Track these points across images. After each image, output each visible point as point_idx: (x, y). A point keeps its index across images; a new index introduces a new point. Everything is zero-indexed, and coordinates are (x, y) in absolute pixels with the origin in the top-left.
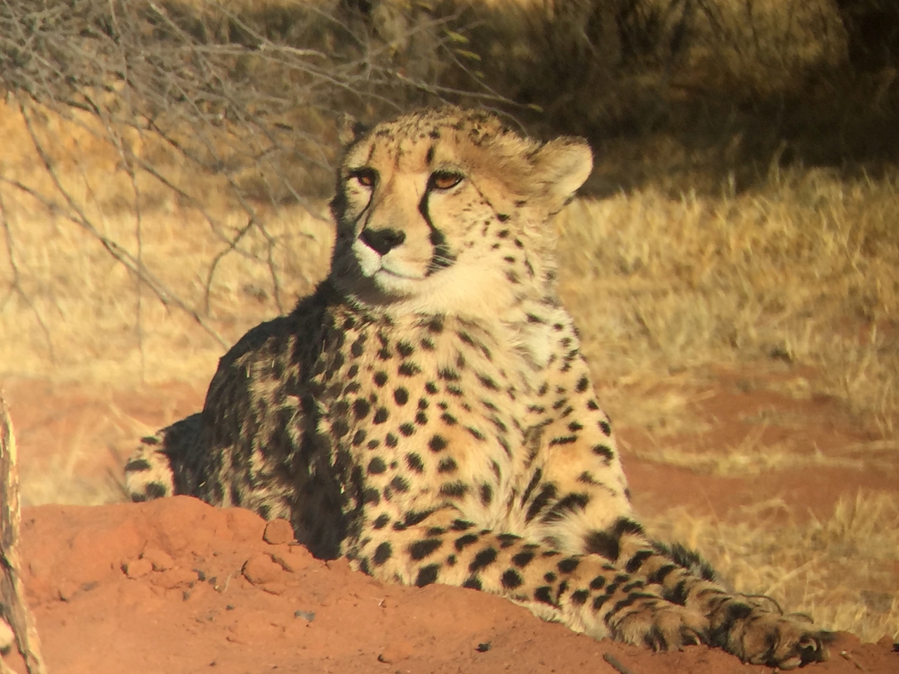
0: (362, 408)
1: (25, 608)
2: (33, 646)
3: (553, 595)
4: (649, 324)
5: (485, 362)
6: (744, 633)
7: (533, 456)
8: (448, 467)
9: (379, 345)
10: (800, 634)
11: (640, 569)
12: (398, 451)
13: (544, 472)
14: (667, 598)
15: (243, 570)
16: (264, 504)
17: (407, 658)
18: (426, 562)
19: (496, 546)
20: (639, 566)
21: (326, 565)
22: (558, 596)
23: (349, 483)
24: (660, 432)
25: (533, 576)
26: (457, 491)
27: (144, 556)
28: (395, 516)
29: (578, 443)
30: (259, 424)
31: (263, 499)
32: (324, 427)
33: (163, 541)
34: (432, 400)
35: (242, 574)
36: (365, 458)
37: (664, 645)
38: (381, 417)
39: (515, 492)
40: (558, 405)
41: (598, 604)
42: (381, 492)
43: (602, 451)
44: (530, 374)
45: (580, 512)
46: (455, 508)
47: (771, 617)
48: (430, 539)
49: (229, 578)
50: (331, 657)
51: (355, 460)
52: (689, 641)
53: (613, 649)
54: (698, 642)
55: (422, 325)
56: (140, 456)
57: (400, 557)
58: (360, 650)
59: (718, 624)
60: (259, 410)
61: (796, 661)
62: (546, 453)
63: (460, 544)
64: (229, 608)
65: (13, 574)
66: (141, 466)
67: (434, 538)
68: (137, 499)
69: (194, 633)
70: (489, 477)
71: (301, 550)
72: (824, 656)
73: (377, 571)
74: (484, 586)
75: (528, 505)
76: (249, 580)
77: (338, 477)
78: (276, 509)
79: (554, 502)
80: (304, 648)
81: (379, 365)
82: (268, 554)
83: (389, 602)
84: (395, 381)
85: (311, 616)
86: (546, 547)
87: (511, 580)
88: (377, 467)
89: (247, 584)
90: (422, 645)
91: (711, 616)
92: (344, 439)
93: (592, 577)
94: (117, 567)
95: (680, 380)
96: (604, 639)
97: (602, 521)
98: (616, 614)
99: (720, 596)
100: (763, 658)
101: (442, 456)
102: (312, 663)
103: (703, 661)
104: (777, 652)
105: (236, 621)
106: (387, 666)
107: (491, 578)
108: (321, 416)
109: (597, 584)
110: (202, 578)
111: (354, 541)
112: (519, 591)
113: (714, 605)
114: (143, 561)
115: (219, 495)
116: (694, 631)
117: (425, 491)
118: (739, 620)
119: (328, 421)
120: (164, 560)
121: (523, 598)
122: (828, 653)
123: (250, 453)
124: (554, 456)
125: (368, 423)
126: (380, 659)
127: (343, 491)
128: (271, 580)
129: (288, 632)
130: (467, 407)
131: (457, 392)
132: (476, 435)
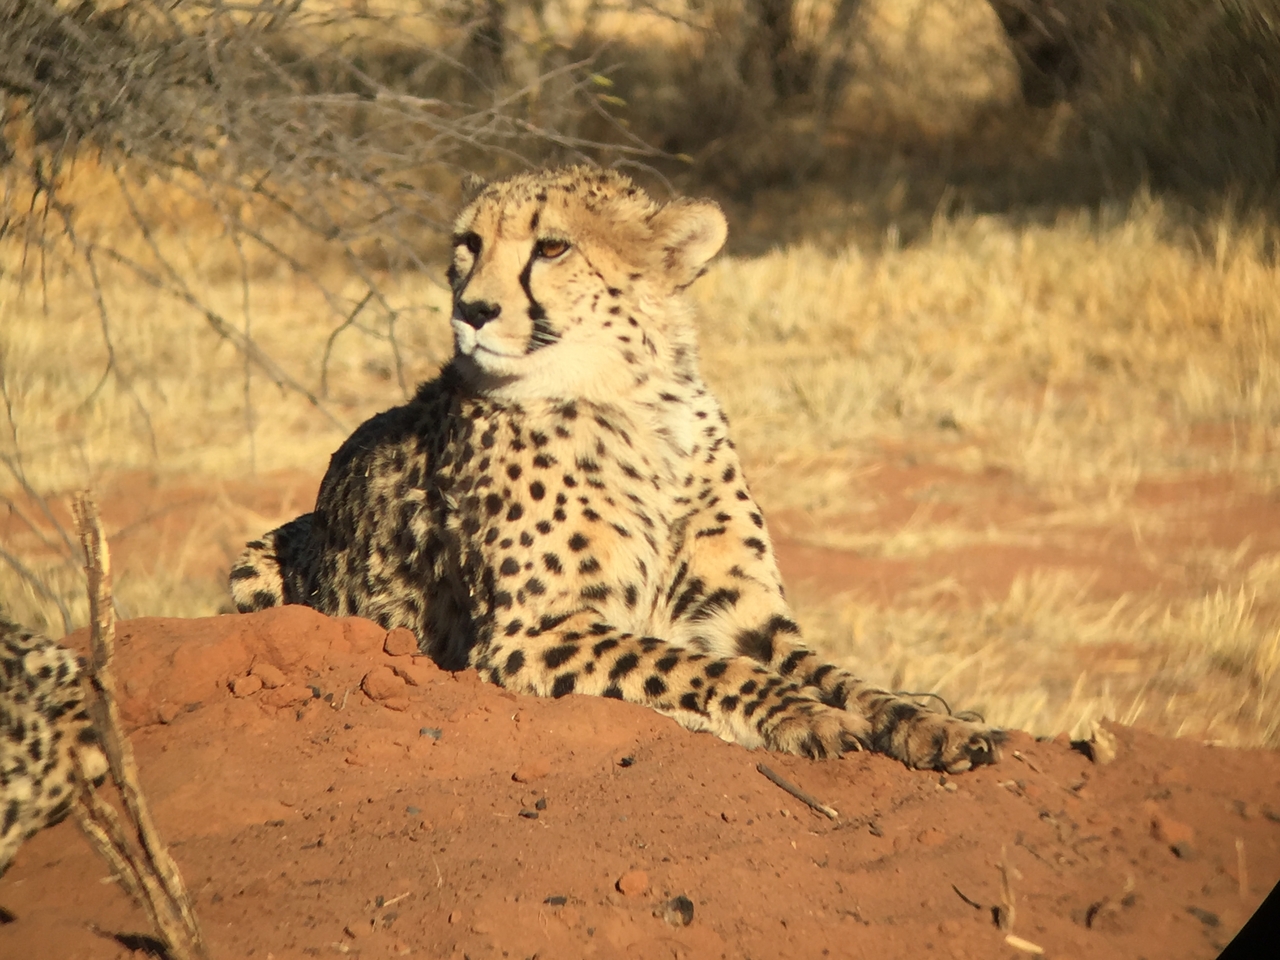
0: (494, 504)
1: (120, 734)
2: (130, 775)
3: (700, 702)
4: (808, 394)
5: (626, 447)
6: (909, 736)
7: (678, 549)
8: (590, 567)
9: (511, 435)
10: (970, 734)
11: (795, 671)
12: (534, 551)
13: (691, 566)
14: (824, 701)
15: (361, 685)
16: (384, 611)
17: (544, 776)
18: (563, 670)
19: (638, 651)
20: (794, 667)
21: (454, 677)
22: (706, 703)
23: (480, 586)
24: (821, 513)
25: (678, 682)
26: (600, 594)
27: (252, 672)
28: (529, 620)
29: (727, 535)
30: (377, 523)
31: (383, 606)
32: (453, 523)
33: (274, 656)
34: (571, 494)
35: (362, 689)
36: (496, 559)
37: (823, 751)
38: (516, 513)
39: (659, 590)
40: (703, 495)
41: (749, 711)
42: (514, 595)
43: (754, 543)
44: (674, 458)
45: (730, 608)
46: (595, 611)
47: (938, 718)
48: (566, 644)
49: (347, 693)
50: (460, 778)
51: (486, 561)
52: (850, 747)
53: (768, 760)
54: (860, 748)
55: (556, 411)
56: (246, 562)
57: (534, 665)
58: (491, 769)
59: (880, 727)
60: (378, 507)
61: (966, 764)
62: (692, 545)
63: (598, 651)
64: (347, 727)
65: (107, 697)
66: (248, 573)
67: (570, 643)
68: (243, 609)
69: (310, 756)
70: (635, 578)
71: (426, 661)
72: (995, 758)
73: (509, 681)
74: (625, 695)
75: (673, 603)
76: (369, 696)
77: (467, 578)
78: (397, 616)
79: (701, 598)
80: (431, 768)
81: (512, 457)
82: (390, 667)
83: (522, 716)
84: (531, 474)
85: (438, 734)
86: (692, 649)
87: (654, 687)
88: (510, 567)
89: (367, 700)
90: (560, 761)
91: (873, 719)
92: (475, 537)
93: (742, 681)
94: (223, 685)
95: (842, 455)
96: (757, 749)
97: (755, 618)
98: (770, 721)
99: (882, 697)
100: (929, 762)
101: (585, 555)
102: (439, 785)
103: (865, 768)
104: (945, 754)
105: (355, 742)
106: (523, 786)
107: (632, 686)
108: (450, 511)
109: (748, 688)
110: (317, 695)
111: (484, 649)
112: (663, 699)
113: (875, 705)
114: (252, 677)
115: (334, 604)
116: (855, 737)
117: (564, 594)
118: (903, 722)
119: (457, 517)
120: (275, 676)
121: (668, 707)
122: (1000, 754)
123: (367, 556)
124: (701, 549)
125: (501, 521)
126: (514, 778)
127: (472, 594)
128: (393, 695)
129: (412, 752)
130: (610, 501)
131: (599, 485)
132: (622, 532)
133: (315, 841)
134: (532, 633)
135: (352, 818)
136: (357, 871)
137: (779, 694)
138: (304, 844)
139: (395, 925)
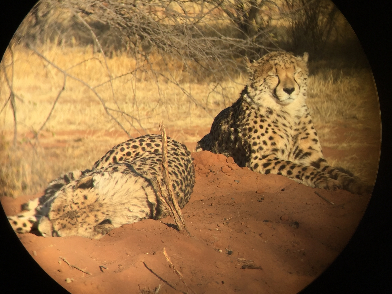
0: (250, 130)
3: (300, 177)
5: (284, 120)
7: (295, 143)
8: (274, 144)
9: (255, 115)
11: (326, 171)
12: (261, 140)
13: (299, 147)
14: (331, 177)
15: (221, 169)
17: (263, 192)
18: (267, 168)
19: (286, 164)
21: (242, 169)
22: (302, 177)
23: (248, 149)
25: (295, 172)
26: (276, 150)
27: (196, 165)
28: (259, 156)
29: (308, 138)
32: (240, 135)
33: (201, 162)
34: (270, 128)
36: (251, 142)
38: (256, 131)
39: (290, 153)
40: (303, 128)
41: (312, 179)
42: (256, 150)
43: (315, 140)
45: (309, 157)
46: (275, 154)
49: (218, 171)
50: (244, 192)
51: (249, 143)
57: (261, 167)
58: (251, 190)
62: (299, 141)
63: (276, 164)
64: (218, 179)
67: (269, 162)
69: (209, 185)
70: (284, 147)
71: (236, 164)
73: (255, 170)
74: (282, 174)
75: (295, 155)
76: (223, 172)
77: (245, 147)
79: (302, 154)
80: (237, 189)
81: (255, 119)
82: (228, 166)
83: (258, 178)
84: (259, 123)
85: (238, 181)
86: (299, 164)
87: (289, 173)
88: (255, 144)
89: (222, 173)
90: (267, 189)
92: (246, 137)
93: (310, 172)
97: (315, 159)
98: (317, 182)
101: (272, 141)
102: (239, 193)
103: (342, 193)
105: (220, 182)
106: (258, 194)
107: (284, 172)
108: (239, 132)
110: (211, 172)
111: (249, 163)
112: (292, 176)
114: (196, 167)
117: (268, 150)
119: (241, 133)
121: (293, 178)
124: (302, 142)
125: (252, 133)
126: (256, 192)
127: (246, 151)
128: (228, 172)
129: (233, 186)
130: (279, 130)
131: (277, 127)
132: (282, 137)
133: (210, 204)
134: (260, 159)
135: (219, 200)
136: (220, 212)
137: (319, 175)
138: (208, 205)
139: (229, 224)
